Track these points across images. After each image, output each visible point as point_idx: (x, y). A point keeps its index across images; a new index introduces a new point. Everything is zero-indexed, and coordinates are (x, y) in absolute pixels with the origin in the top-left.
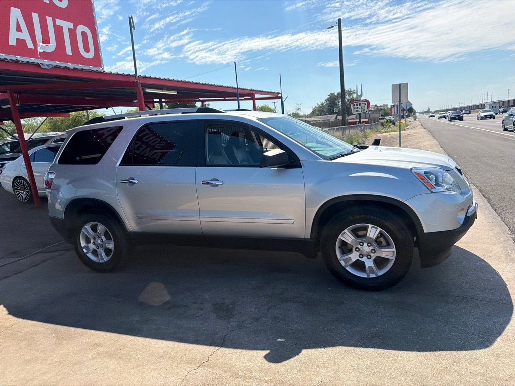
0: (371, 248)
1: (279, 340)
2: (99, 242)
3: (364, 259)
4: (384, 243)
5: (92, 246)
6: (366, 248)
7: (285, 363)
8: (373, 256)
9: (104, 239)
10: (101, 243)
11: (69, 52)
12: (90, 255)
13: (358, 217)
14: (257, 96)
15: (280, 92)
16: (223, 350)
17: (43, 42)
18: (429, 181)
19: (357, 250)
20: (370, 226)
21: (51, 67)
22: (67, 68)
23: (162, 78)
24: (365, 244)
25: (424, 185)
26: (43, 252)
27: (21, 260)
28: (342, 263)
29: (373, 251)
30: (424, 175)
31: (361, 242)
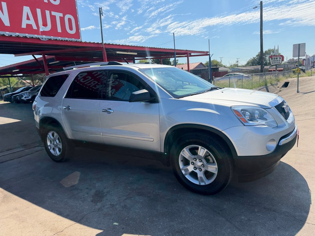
0: (201, 163)
1: (115, 223)
3: (197, 171)
4: (211, 161)
5: (52, 145)
6: (199, 164)
8: (203, 169)
9: (58, 142)
10: (56, 144)
11: (59, 30)
12: (51, 151)
14: (192, 54)
15: (208, 51)
17: (43, 25)
18: (244, 117)
19: (192, 163)
20: (200, 147)
21: (47, 39)
22: (57, 40)
24: (198, 160)
25: (239, 119)
26: (38, 146)
28: (183, 172)
29: (203, 166)
30: (241, 112)
31: (195, 159)
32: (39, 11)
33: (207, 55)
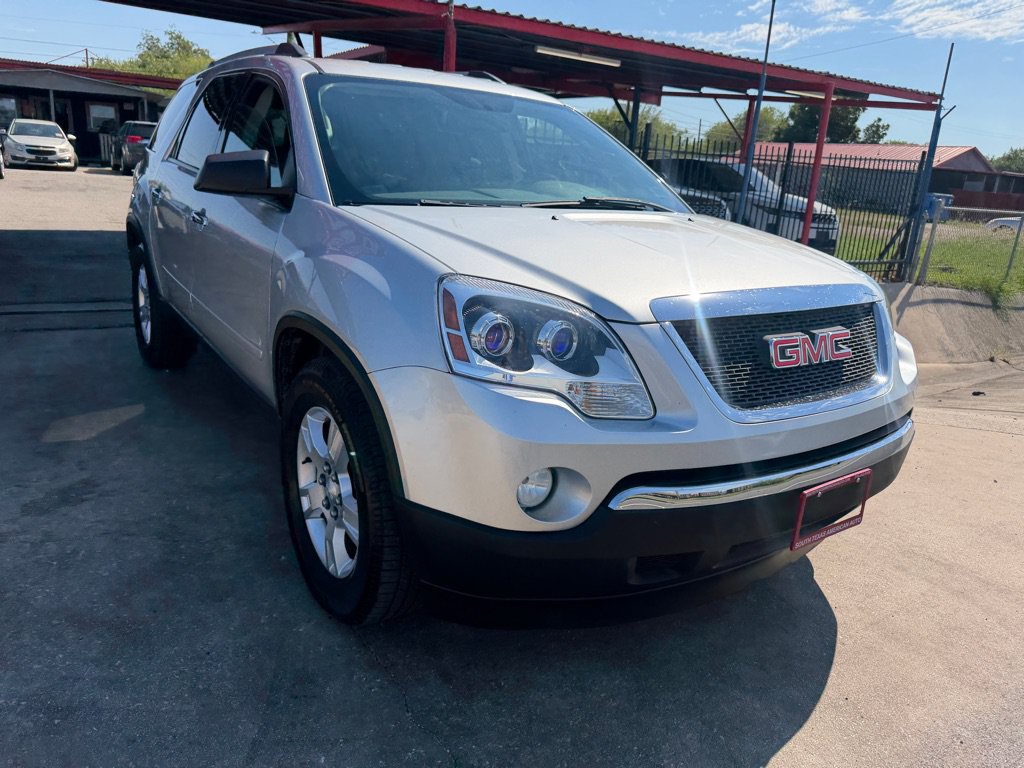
0: (338, 490)
3: (328, 515)
8: (340, 514)
18: (463, 332)
19: (321, 481)
20: (333, 423)
25: (442, 338)
33: (929, 107)
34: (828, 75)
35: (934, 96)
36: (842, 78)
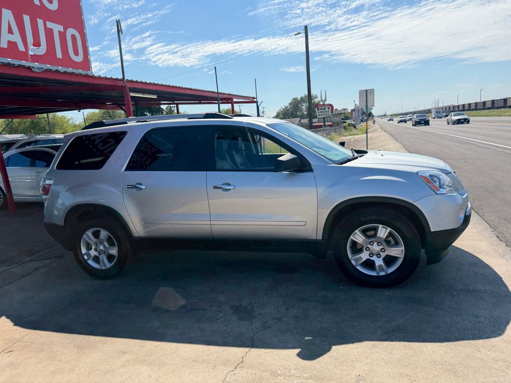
0: (381, 247)
1: (307, 338)
2: (102, 248)
3: (374, 258)
4: (393, 242)
5: (93, 253)
6: (376, 248)
7: (319, 359)
8: (383, 255)
9: (107, 245)
10: (104, 249)
11: (59, 55)
12: (91, 262)
13: (369, 218)
16: (255, 352)
17: (34, 45)
18: (434, 184)
19: (368, 249)
20: (381, 226)
21: (43, 70)
22: (57, 72)
23: (148, 82)
24: (375, 244)
25: (430, 187)
26: (32, 260)
27: (10, 269)
28: (353, 262)
29: (383, 250)
30: (429, 178)
31: (372, 242)
32: (26, 19)
33: (254, 102)
34: (230, 95)
35: (254, 98)
36: (233, 95)
